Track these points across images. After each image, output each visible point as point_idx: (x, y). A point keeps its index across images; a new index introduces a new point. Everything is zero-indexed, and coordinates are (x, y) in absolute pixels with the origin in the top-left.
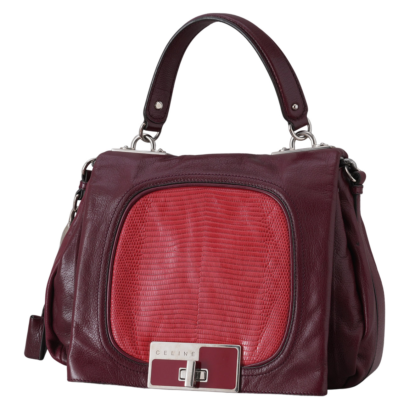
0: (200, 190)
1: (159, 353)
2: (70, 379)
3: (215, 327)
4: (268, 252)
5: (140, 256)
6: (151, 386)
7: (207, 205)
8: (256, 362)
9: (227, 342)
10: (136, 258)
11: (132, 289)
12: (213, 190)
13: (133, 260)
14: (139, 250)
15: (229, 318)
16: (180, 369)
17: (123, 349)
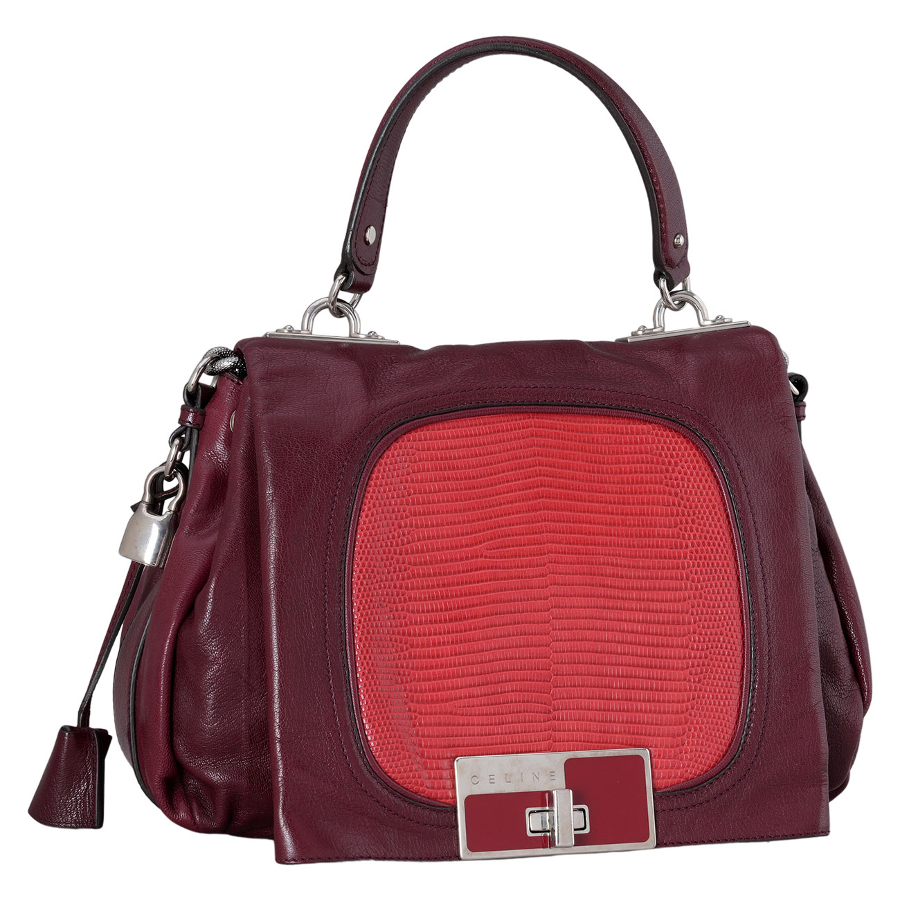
0: (520, 421)
1: (477, 780)
2: (281, 858)
3: (591, 714)
4: (687, 546)
5: (405, 570)
6: (468, 854)
7: (538, 453)
8: (682, 780)
9: (618, 743)
10: (398, 576)
11: (397, 646)
12: (547, 421)
13: (392, 580)
14: (403, 558)
15: (617, 693)
16: (528, 810)
17: (397, 781)
